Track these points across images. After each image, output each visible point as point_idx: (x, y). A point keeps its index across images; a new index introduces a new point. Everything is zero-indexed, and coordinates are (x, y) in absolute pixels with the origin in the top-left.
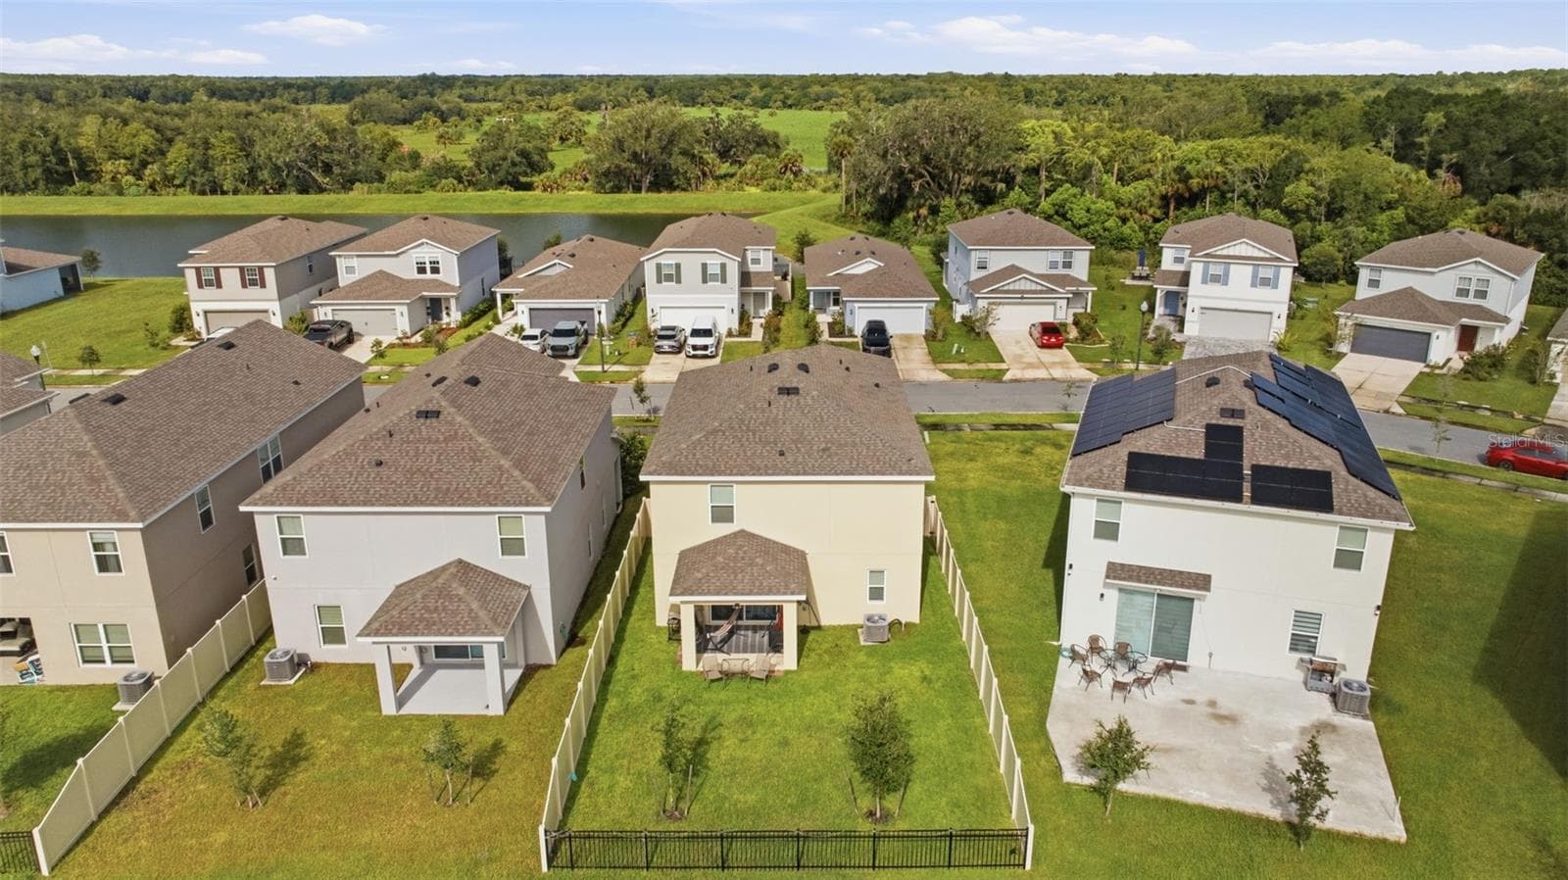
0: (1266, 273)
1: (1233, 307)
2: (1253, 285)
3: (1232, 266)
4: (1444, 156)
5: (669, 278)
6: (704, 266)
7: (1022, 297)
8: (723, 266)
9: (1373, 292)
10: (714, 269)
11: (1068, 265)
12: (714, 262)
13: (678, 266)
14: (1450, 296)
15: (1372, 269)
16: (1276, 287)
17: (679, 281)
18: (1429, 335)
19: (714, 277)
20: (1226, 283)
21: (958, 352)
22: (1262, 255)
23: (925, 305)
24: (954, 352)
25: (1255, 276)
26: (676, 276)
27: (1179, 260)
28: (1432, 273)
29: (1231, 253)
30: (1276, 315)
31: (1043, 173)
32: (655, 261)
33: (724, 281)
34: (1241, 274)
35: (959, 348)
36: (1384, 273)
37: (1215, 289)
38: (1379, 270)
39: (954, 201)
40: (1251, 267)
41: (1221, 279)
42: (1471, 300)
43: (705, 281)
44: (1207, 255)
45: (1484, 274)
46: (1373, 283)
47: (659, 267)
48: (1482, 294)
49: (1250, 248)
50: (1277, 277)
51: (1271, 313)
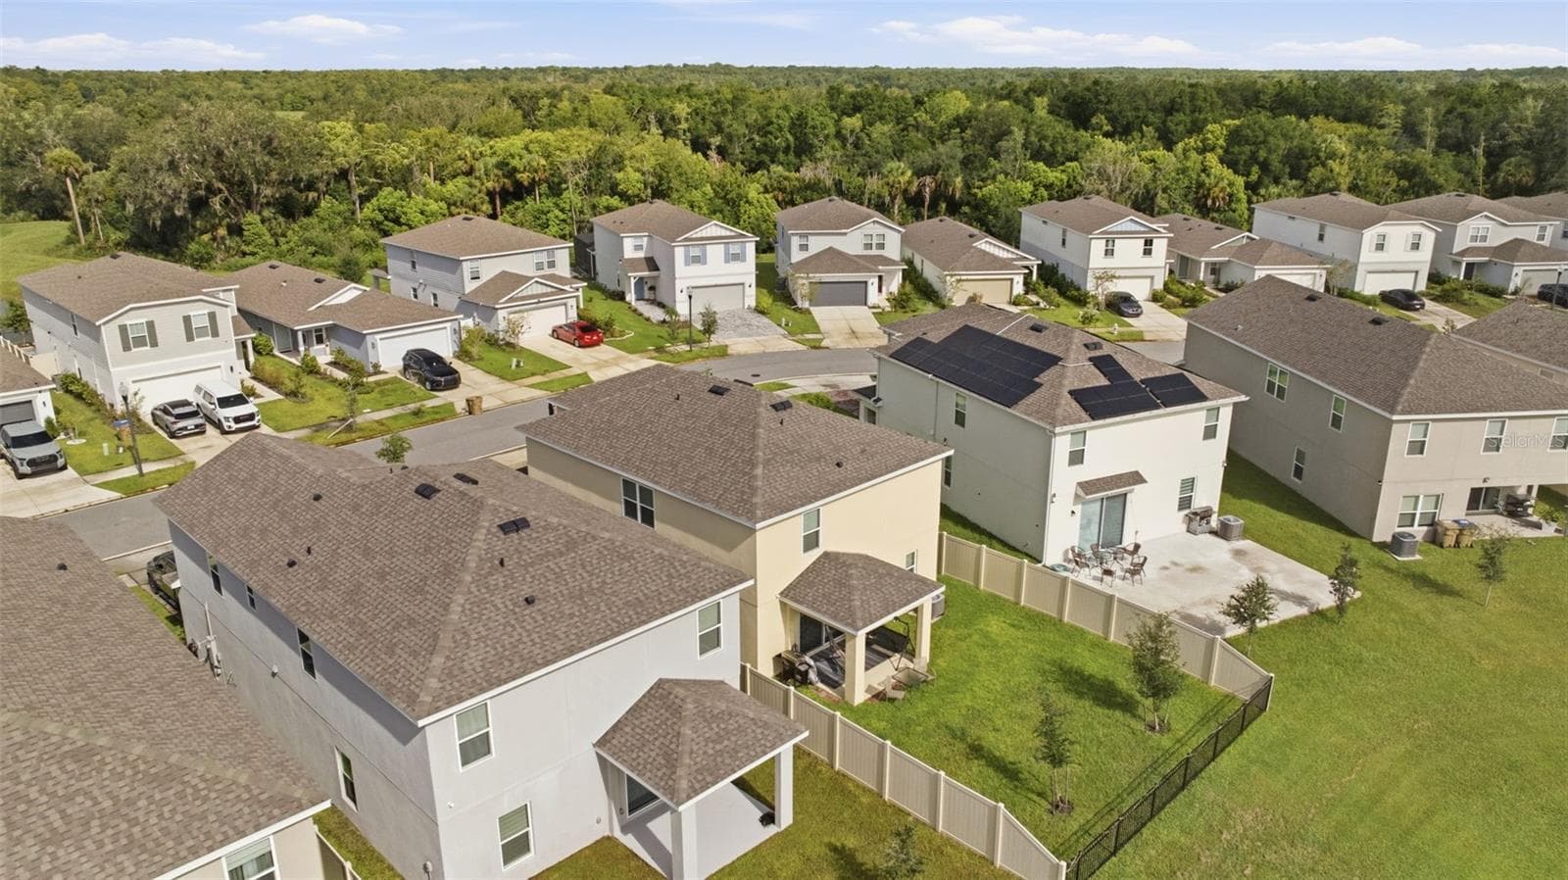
0: (735, 249)
1: (713, 283)
2: (727, 261)
3: (708, 247)
4: (712, 140)
5: (140, 342)
6: (187, 320)
7: (539, 302)
8: (212, 316)
9: (805, 255)
10: (200, 321)
11: (552, 265)
12: (199, 313)
13: (151, 325)
14: (861, 251)
15: (801, 236)
16: (744, 260)
17: (154, 344)
18: (866, 282)
19: (202, 331)
20: (705, 263)
21: (518, 366)
22: (728, 233)
23: (448, 325)
24: (514, 367)
25: (727, 253)
26: (150, 337)
27: (638, 248)
28: (845, 234)
29: (704, 235)
30: (747, 286)
31: (353, 179)
32: (119, 321)
33: (215, 334)
34: (715, 252)
35: (518, 362)
36: (810, 238)
37: (696, 269)
38: (806, 236)
39: (258, 218)
40: (722, 246)
41: (698, 260)
42: (874, 252)
43: (190, 338)
44: (686, 240)
45: (882, 230)
46: (804, 247)
47: (123, 329)
48: (881, 246)
49: (719, 229)
50: (744, 253)
51: (743, 284)
